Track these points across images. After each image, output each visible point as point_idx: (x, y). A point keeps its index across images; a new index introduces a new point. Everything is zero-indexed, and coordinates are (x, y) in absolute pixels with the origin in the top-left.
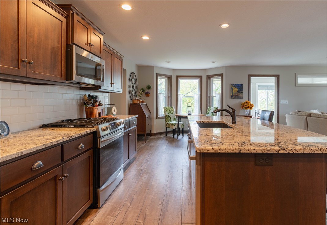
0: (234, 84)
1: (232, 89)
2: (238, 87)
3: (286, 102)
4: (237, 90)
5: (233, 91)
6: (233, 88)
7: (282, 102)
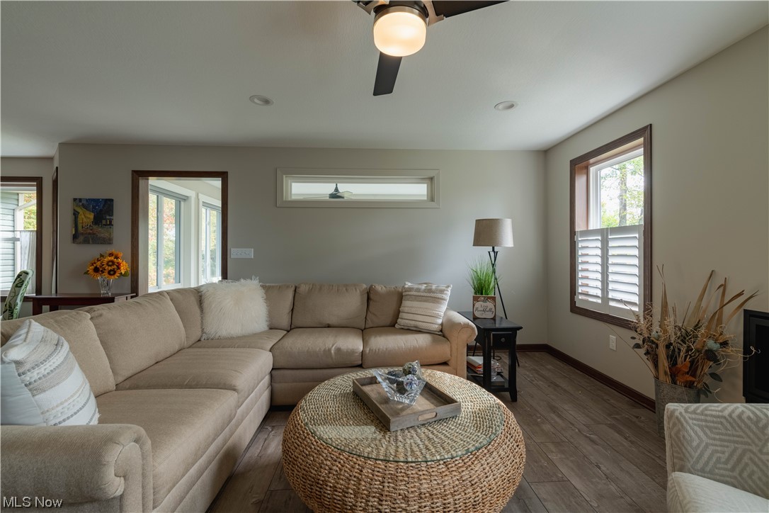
0: (80, 200)
1: (76, 214)
2: (94, 207)
3: (250, 253)
4: (91, 216)
5: (80, 221)
6: (79, 210)
7: (234, 253)
